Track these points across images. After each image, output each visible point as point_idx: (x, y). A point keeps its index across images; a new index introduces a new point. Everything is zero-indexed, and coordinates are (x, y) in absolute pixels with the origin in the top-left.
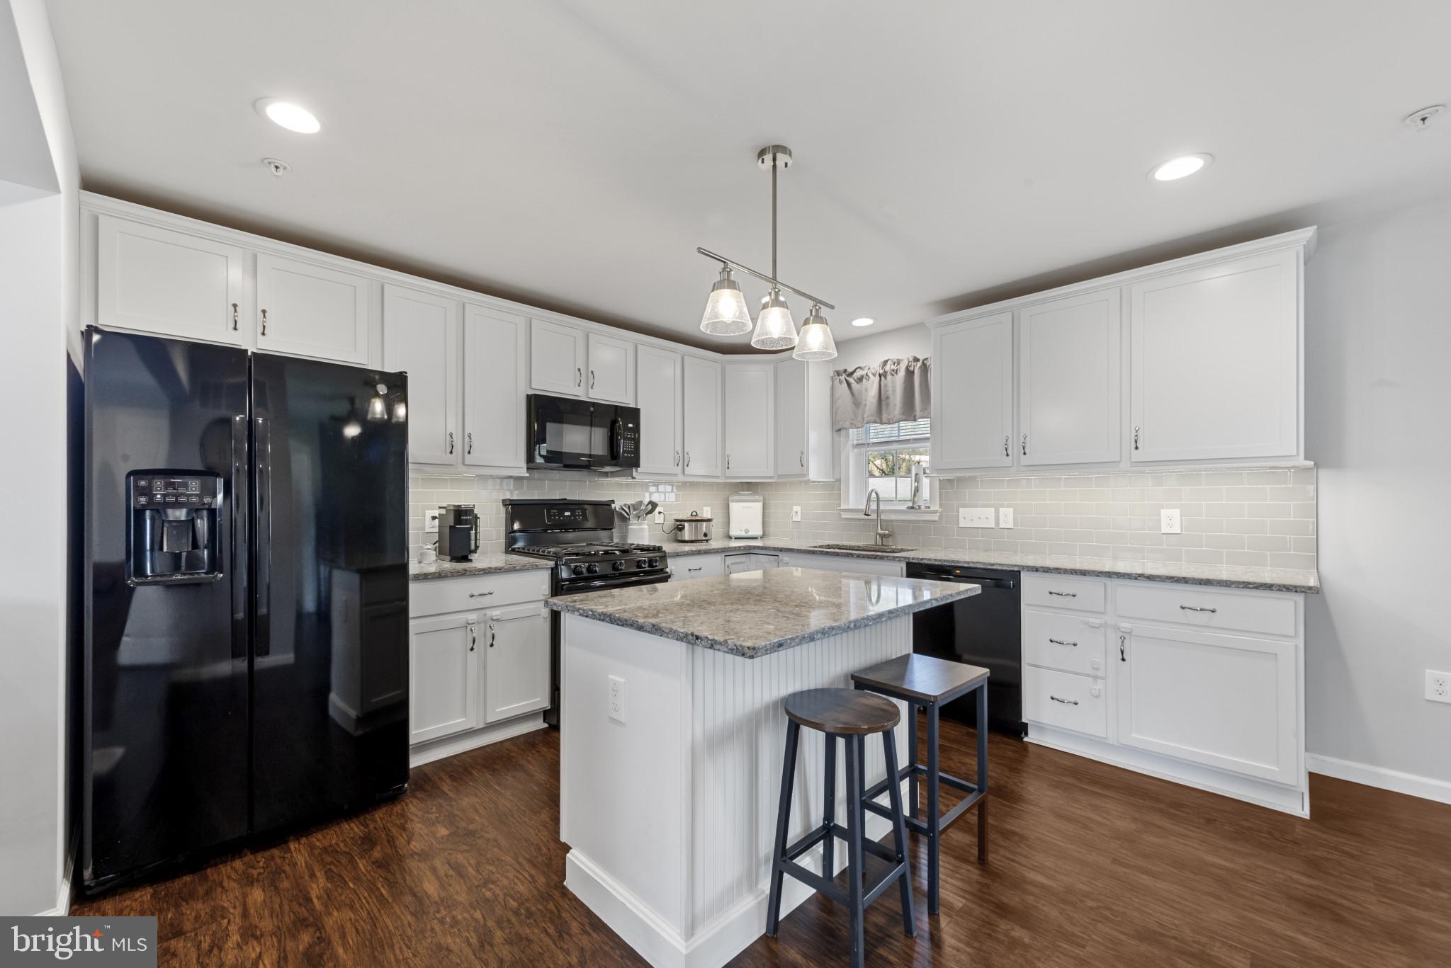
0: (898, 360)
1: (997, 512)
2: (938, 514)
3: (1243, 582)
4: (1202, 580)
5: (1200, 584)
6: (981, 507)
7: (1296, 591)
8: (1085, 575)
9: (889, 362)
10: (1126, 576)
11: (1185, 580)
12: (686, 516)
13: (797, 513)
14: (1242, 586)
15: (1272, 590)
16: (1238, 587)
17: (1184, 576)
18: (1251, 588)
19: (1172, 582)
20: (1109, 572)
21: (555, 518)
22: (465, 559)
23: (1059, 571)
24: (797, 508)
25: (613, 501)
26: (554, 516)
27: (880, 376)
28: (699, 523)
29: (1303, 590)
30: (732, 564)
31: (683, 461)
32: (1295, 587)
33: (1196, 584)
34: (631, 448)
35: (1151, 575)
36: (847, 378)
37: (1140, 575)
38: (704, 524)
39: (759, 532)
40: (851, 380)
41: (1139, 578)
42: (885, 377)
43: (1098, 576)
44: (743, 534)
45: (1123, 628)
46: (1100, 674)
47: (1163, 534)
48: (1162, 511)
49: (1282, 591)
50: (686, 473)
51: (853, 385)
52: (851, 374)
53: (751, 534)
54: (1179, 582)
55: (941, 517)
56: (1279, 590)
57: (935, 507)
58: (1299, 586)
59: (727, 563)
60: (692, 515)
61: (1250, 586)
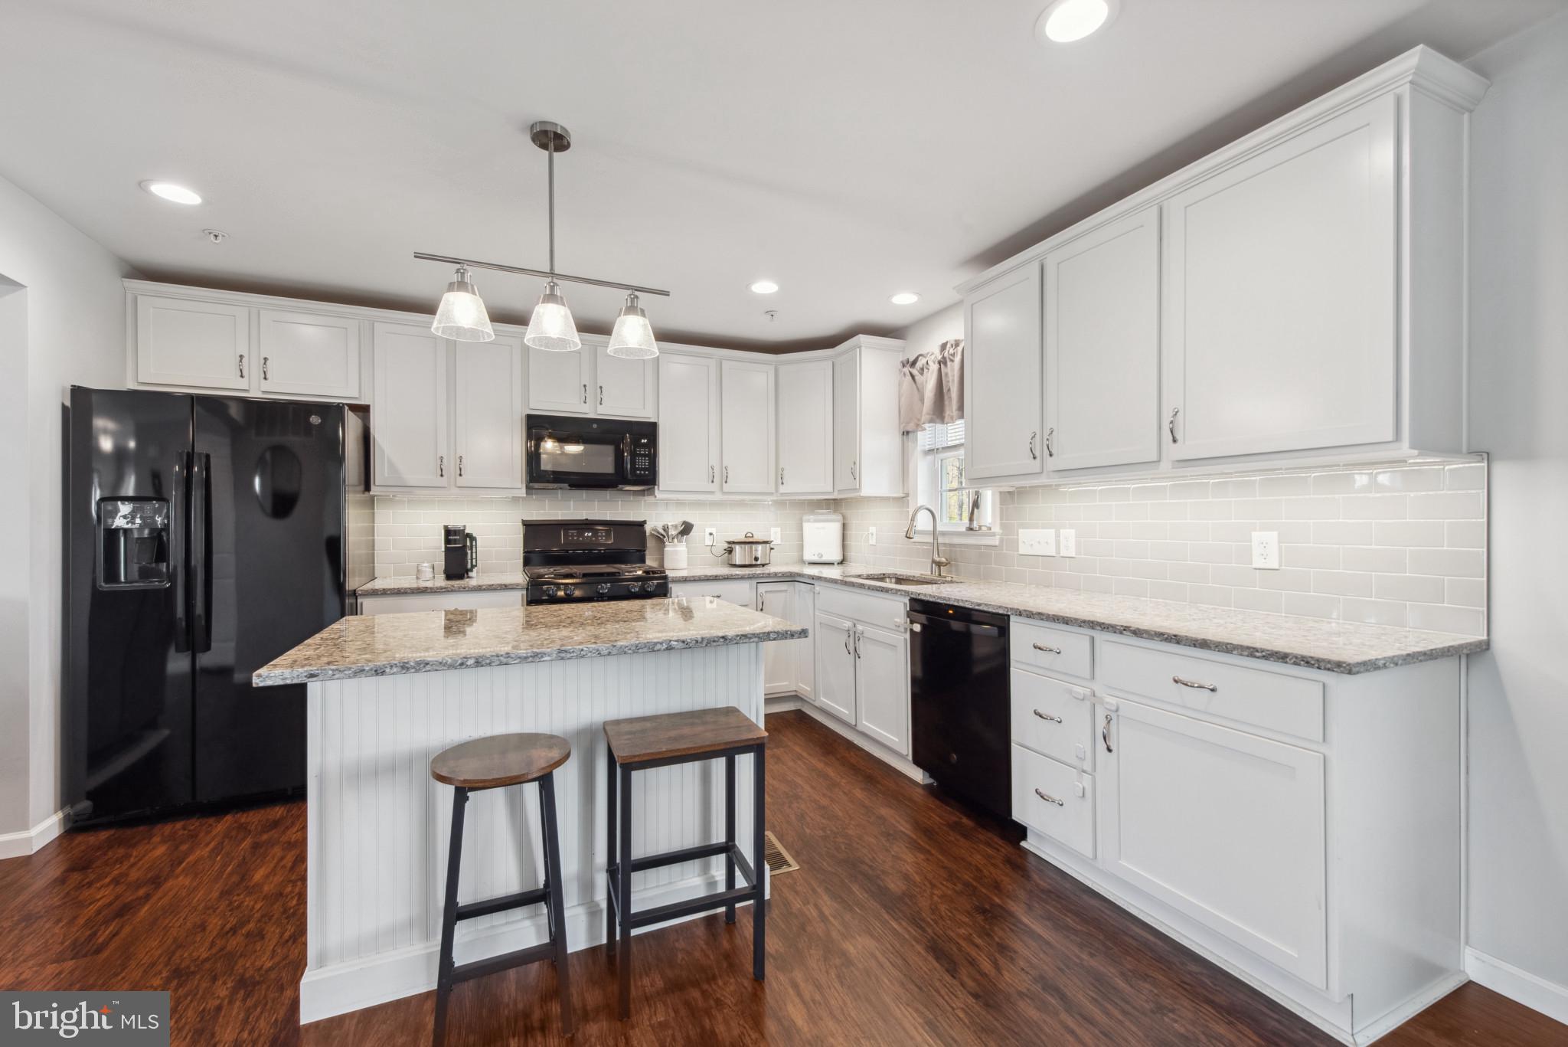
0: (956, 341)
1: (1058, 536)
2: (998, 537)
3: (1248, 648)
4: (1197, 640)
5: (1195, 646)
6: (1043, 528)
7: (1319, 668)
8: (1067, 624)
9: (949, 345)
10: (1111, 629)
11: (1176, 639)
12: (741, 537)
13: (872, 534)
14: (1246, 653)
15: (1286, 663)
16: (1241, 655)
17: (1175, 633)
18: (1258, 658)
19: (1161, 641)
20: (1092, 622)
21: (573, 538)
22: (461, 577)
23: (1042, 617)
24: (873, 529)
25: (645, 522)
26: (573, 536)
27: (939, 363)
28: (754, 546)
29: (1329, 666)
30: (766, 592)
31: (720, 476)
32: (1318, 660)
33: (1190, 646)
34: (645, 465)
35: (1138, 629)
36: (910, 370)
37: (1126, 629)
38: (760, 547)
39: (836, 556)
40: (915, 372)
41: (1124, 632)
42: (945, 364)
43: (1080, 626)
44: (816, 559)
45: (1107, 703)
46: (1087, 766)
47: (1256, 569)
48: (1253, 533)
49: (1299, 665)
50: (725, 490)
51: (916, 378)
52: (914, 364)
53: (825, 559)
54: (1170, 642)
55: (1001, 541)
56: (1295, 664)
57: (996, 529)
58: (1323, 660)
59: (760, 591)
60: (746, 537)
61: (1258, 654)
